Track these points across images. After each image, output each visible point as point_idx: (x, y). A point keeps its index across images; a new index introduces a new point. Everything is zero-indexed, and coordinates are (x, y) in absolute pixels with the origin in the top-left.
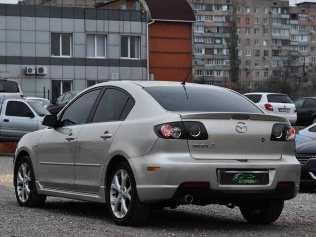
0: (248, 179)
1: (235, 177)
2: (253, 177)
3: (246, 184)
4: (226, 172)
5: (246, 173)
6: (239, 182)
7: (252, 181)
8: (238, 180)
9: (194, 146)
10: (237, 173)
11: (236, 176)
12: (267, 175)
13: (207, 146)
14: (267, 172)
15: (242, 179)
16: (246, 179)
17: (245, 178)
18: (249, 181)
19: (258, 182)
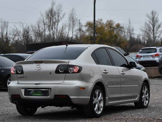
0: (38, 93)
1: (31, 92)
2: (40, 92)
3: (36, 96)
4: (27, 90)
5: (37, 90)
6: (33, 95)
7: (40, 94)
8: (32, 94)
10: (32, 90)
11: (32, 92)
13: (23, 77)
14: (48, 90)
15: (35, 93)
17: (36, 93)
18: (38, 94)
19: (42, 95)
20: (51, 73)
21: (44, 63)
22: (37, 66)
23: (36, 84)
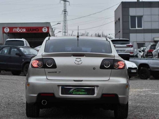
0: (80, 92)
1: (70, 91)
2: (84, 90)
3: (78, 95)
4: (65, 87)
7: (83, 93)
9: (49, 72)
10: (72, 88)
11: (72, 90)
12: (94, 89)
13: (56, 72)
14: (94, 88)
15: (76, 91)
16: (78, 92)
18: (80, 93)
19: (86, 93)
20: (94, 69)
21: (86, 56)
22: (76, 59)
23: (75, 81)
